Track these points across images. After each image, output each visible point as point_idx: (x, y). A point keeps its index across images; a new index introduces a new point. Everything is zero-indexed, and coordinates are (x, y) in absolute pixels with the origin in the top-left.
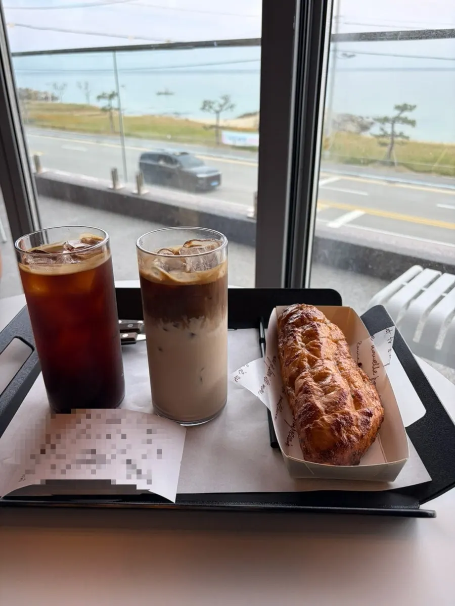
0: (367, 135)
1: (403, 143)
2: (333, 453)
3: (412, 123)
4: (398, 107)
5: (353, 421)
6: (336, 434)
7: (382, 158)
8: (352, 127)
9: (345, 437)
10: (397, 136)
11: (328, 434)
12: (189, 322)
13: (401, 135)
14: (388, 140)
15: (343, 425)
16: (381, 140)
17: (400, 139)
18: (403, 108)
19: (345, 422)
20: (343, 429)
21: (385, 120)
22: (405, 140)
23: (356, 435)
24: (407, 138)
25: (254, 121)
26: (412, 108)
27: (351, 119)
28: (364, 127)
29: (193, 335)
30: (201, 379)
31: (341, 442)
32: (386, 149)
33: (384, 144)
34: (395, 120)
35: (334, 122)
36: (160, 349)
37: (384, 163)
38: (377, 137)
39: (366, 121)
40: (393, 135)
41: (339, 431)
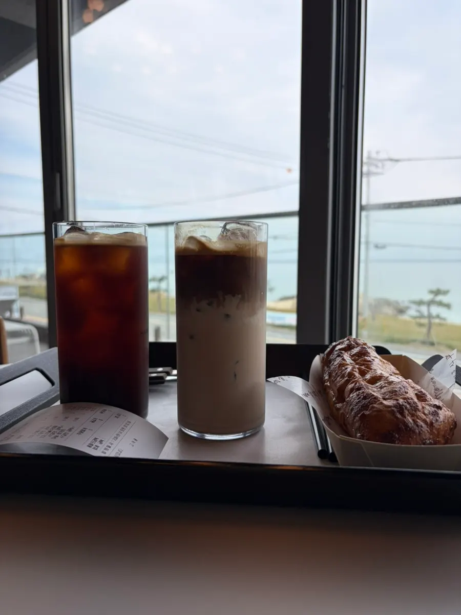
0: (405, 317)
1: (440, 325)
2: (397, 436)
3: (448, 306)
4: (431, 292)
5: (418, 406)
6: (399, 416)
7: (421, 337)
8: (389, 311)
9: (411, 420)
10: (433, 318)
11: (389, 416)
12: (224, 299)
13: (438, 316)
14: (425, 321)
15: (406, 408)
16: (418, 320)
17: (437, 321)
18: (438, 292)
19: (408, 406)
20: (406, 412)
21: (420, 303)
22: (442, 322)
23: (425, 421)
24: (444, 319)
25: (292, 304)
26: (445, 293)
27: (388, 303)
28: (401, 311)
29: (227, 316)
30: (235, 375)
31: (406, 425)
32: (424, 330)
33: (421, 325)
34: (430, 303)
35: (370, 305)
36: (192, 337)
37: (424, 343)
38: (415, 318)
39: (402, 305)
40: (430, 316)
41: (402, 413)
